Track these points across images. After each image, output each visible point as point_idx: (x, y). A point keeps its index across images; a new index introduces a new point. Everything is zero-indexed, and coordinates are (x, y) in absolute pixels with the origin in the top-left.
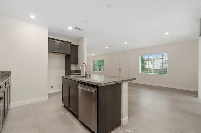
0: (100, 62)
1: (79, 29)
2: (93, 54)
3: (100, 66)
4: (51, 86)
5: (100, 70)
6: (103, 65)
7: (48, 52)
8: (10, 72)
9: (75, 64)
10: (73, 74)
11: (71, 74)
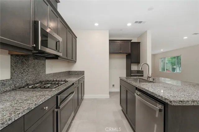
0: (174, 60)
1: (140, 22)
2: (162, 50)
3: (173, 64)
4: (113, 85)
5: (174, 69)
6: (179, 63)
7: (110, 53)
8: (83, 72)
9: (137, 64)
10: (134, 74)
11: (131, 74)
